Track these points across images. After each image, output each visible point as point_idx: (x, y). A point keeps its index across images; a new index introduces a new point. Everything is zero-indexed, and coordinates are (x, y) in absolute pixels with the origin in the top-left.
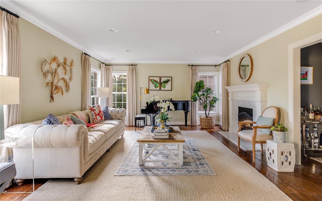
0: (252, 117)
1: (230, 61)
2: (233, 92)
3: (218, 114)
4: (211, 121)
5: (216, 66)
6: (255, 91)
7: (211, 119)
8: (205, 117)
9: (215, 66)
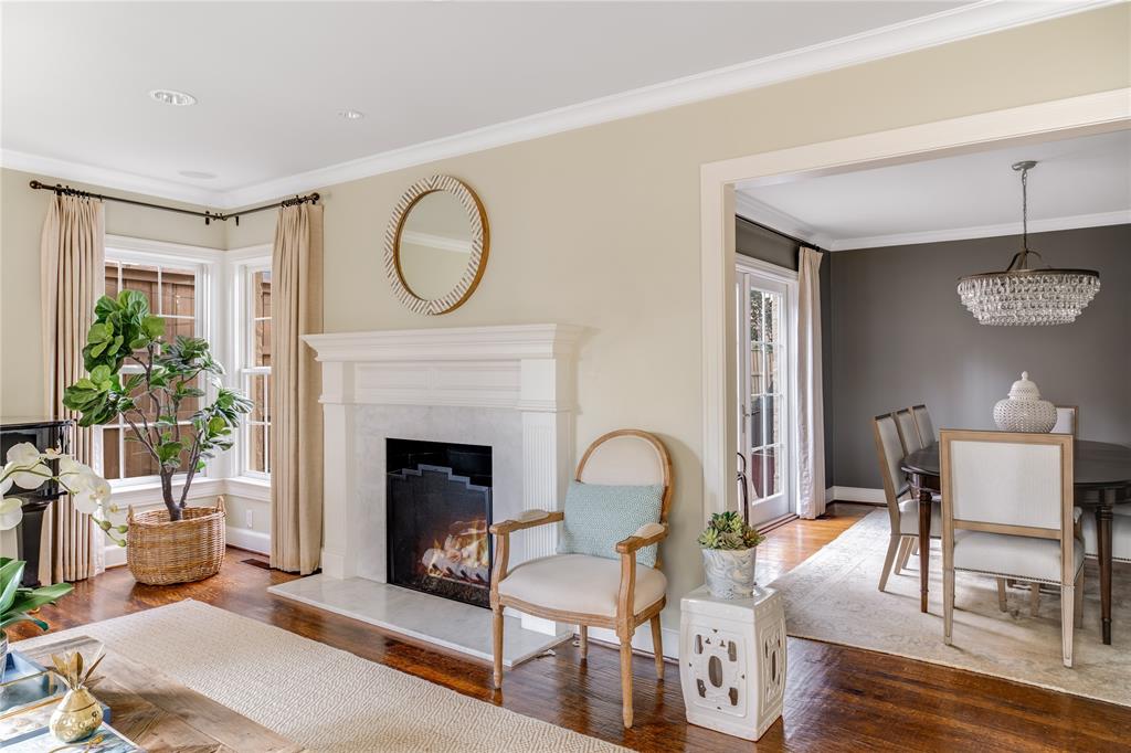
0: (485, 488)
1: (323, 201)
2: (348, 365)
3: (223, 483)
4: (210, 535)
5: (216, 217)
6: (518, 360)
7: (210, 522)
8: (159, 516)
9: (208, 217)
